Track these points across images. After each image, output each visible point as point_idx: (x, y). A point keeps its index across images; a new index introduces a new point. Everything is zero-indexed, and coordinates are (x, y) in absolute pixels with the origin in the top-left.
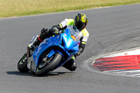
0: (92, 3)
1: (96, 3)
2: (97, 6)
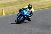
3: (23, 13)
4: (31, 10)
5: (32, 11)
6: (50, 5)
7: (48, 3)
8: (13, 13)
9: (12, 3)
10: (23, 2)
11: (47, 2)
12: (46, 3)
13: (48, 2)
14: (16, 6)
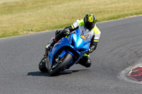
0: (126, 12)
1: (130, 12)
2: (131, 15)
3: (73, 43)
4: (92, 33)
5: (94, 36)
6: (117, 11)
7: (113, 6)
8: (14, 34)
9: (10, 6)
10: (41, 4)
11: (108, 4)
12: (107, 7)
13: (111, 4)
14: (22, 14)
